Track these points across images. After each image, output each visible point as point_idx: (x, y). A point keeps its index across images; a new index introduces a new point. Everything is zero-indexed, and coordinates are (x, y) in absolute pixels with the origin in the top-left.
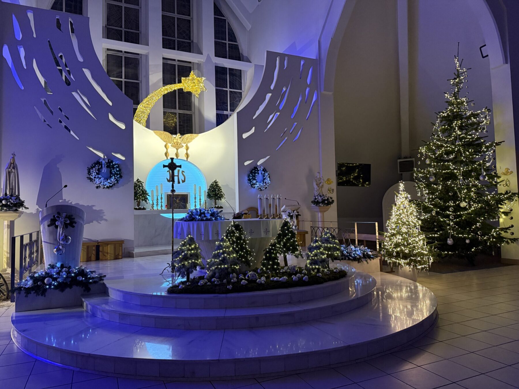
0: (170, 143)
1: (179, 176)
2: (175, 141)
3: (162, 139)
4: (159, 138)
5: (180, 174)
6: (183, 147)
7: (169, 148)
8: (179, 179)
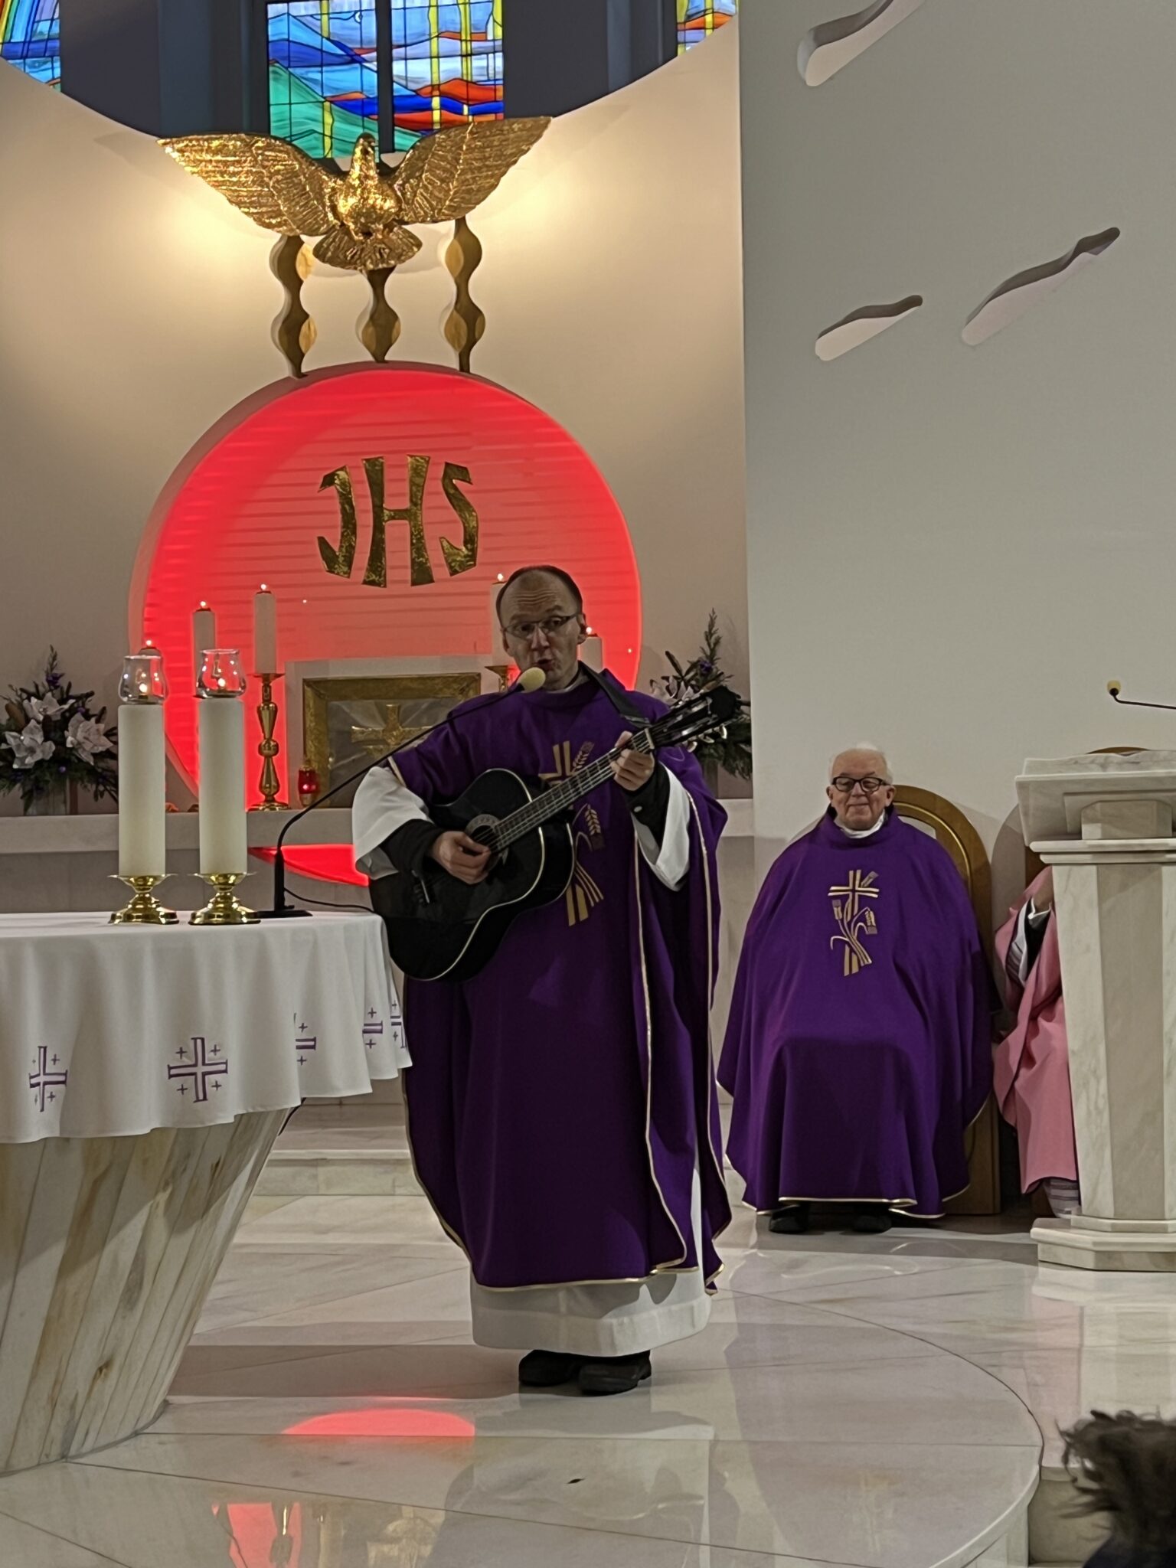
0: (312, 233)
1: (426, 516)
2: (345, 205)
3: (239, 204)
4: (219, 198)
5: (435, 498)
6: (420, 255)
7: (307, 273)
8: (418, 546)
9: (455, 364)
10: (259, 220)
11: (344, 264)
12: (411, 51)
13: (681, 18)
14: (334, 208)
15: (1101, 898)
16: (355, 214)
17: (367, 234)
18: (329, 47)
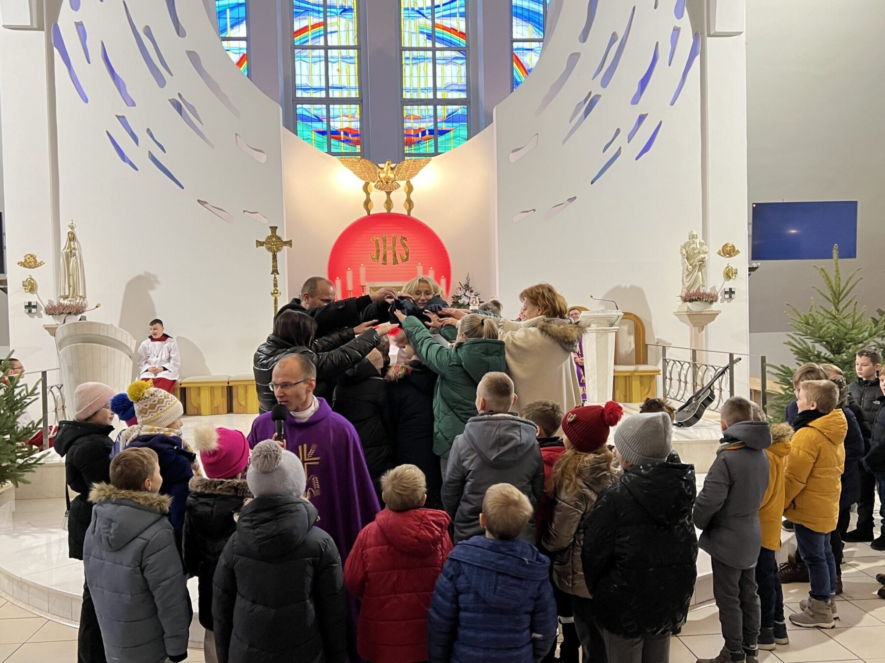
0: (374, 182)
1: (396, 248)
2: (382, 175)
3: (356, 174)
5: (398, 244)
6: (400, 188)
7: (371, 191)
8: (395, 256)
9: (406, 213)
10: (362, 179)
11: (382, 190)
12: (335, 119)
13: (405, 116)
14: (379, 176)
15: (597, 339)
16: (385, 178)
17: (387, 183)
18: (313, 117)
